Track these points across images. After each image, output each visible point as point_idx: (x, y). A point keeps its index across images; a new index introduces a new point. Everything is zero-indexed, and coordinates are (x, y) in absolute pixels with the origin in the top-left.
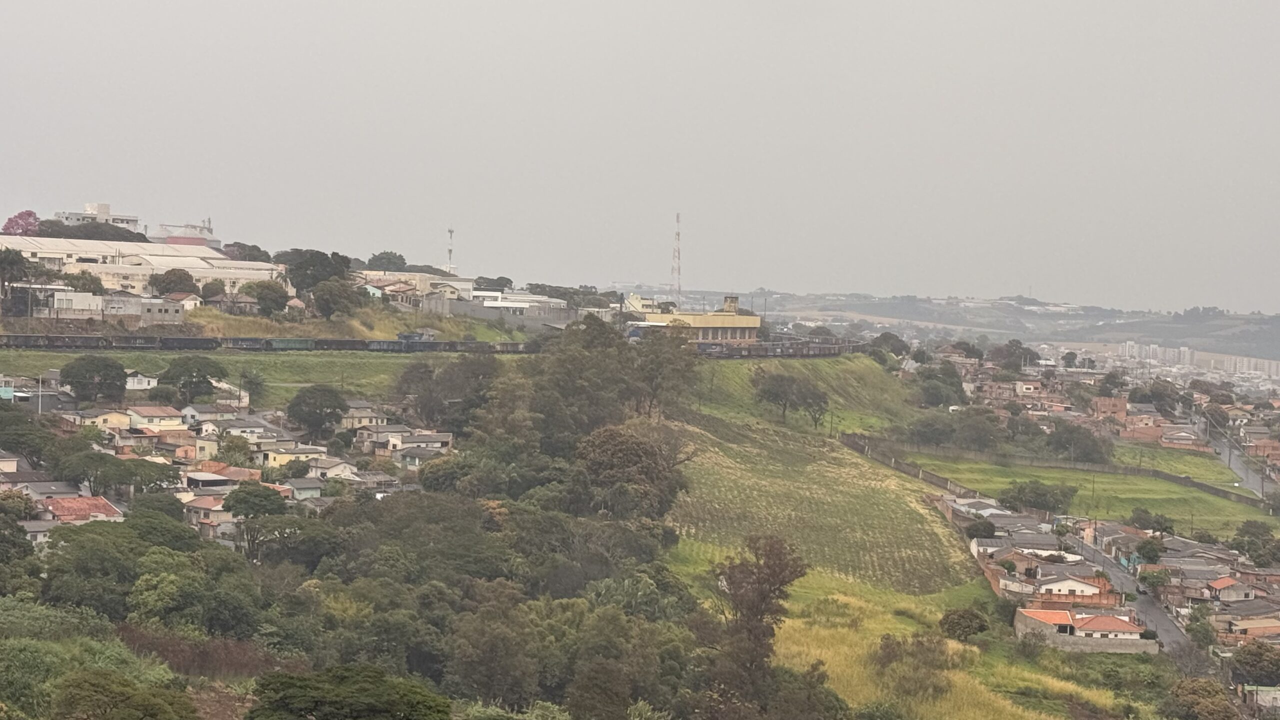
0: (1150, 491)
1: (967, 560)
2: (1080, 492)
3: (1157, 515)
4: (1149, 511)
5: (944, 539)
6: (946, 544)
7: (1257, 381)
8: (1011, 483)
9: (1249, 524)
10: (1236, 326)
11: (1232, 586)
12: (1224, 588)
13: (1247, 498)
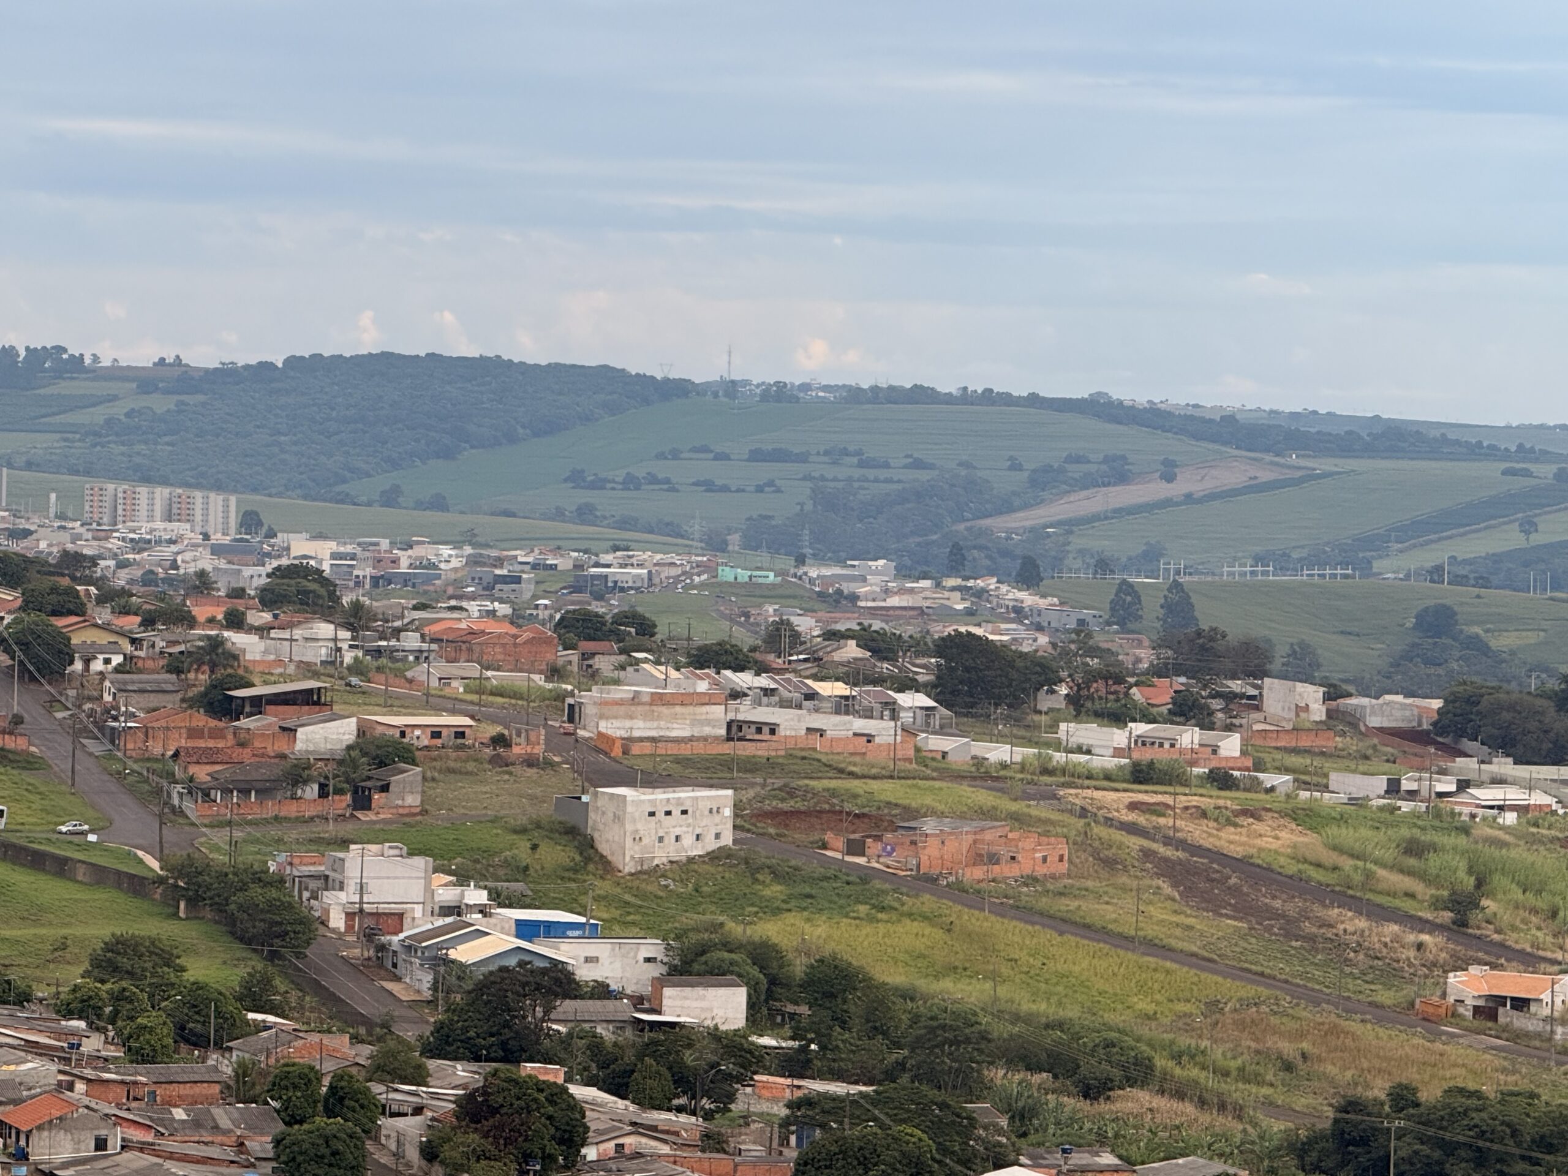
10: (114, 398)
11: (60, 1118)
12: (40, 1128)
13: (118, 873)
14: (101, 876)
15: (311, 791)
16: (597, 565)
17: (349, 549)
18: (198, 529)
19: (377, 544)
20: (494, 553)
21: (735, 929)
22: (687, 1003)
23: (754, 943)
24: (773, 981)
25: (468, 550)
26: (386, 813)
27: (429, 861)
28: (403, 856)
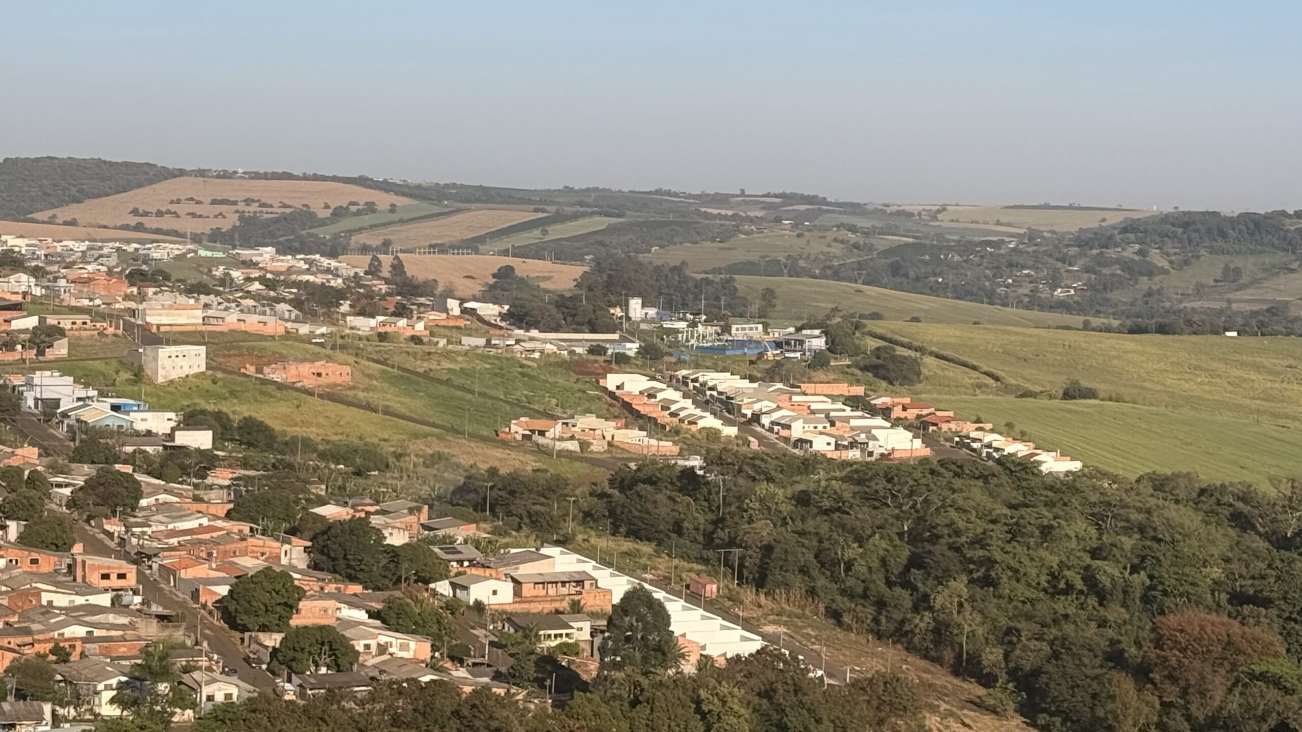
16: (145, 249)
17: (34, 242)
19: (46, 240)
20: (99, 244)
21: (208, 406)
22: (186, 438)
23: (216, 412)
24: (224, 428)
25: (88, 243)
26: (52, 357)
27: (72, 379)
28: (61, 376)
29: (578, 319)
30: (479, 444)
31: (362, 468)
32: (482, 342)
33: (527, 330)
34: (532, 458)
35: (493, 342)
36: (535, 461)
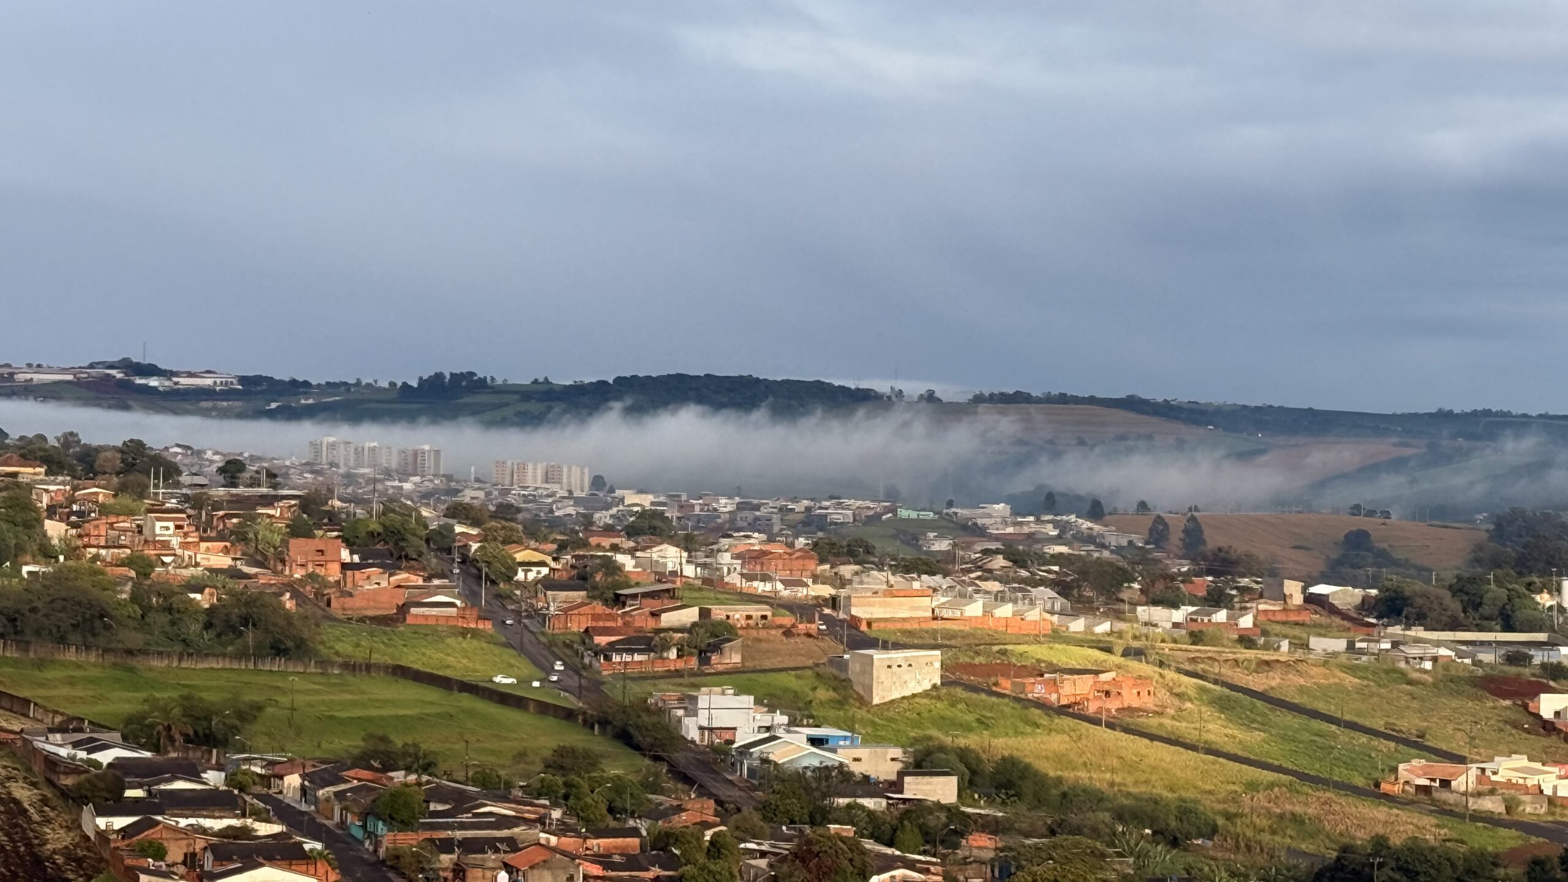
0: (386, 702)
1: (76, 846)
2: (270, 710)
3: (406, 744)
4: (392, 737)
5: (32, 811)
6: (36, 817)
7: (550, 500)
8: (146, 701)
9: (562, 752)
10: (507, 405)
11: (544, 861)
12: (532, 868)
13: (555, 706)
14: (544, 709)
15: (673, 654)
16: (821, 508)
17: (662, 499)
18: (566, 488)
19: (679, 496)
20: (755, 501)
21: (948, 740)
22: (920, 787)
23: (961, 749)
24: (974, 772)
25: (737, 499)
26: (720, 668)
27: (752, 698)
28: (735, 694)
29: (1486, 610)
30: (1350, 800)
31: (1179, 835)
32: (1340, 645)
33: (1408, 627)
34: (1434, 821)
35: (1358, 645)
36: (1438, 826)
